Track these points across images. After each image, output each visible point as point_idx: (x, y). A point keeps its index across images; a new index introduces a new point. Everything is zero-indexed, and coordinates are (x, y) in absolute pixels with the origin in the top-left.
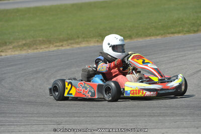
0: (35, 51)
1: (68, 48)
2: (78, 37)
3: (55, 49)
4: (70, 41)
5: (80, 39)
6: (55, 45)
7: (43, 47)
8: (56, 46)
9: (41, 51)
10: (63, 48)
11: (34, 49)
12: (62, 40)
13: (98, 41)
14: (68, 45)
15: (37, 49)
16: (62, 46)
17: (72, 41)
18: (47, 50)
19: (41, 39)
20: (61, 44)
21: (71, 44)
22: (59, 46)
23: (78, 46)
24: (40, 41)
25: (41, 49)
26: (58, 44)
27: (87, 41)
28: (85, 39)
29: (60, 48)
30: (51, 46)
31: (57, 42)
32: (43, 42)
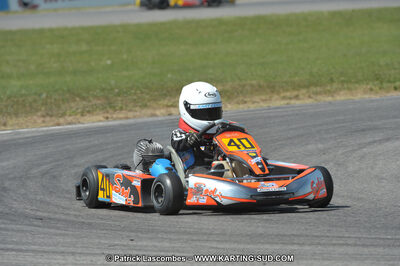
0: (241, 106)
1: (309, 101)
2: (332, 80)
3: (283, 103)
4: (313, 89)
5: (335, 86)
6: (282, 95)
7: (257, 98)
8: (284, 98)
9: (252, 107)
10: (298, 103)
11: (238, 103)
12: (297, 87)
13: (371, 90)
14: (310, 97)
15: (245, 102)
16: (297, 97)
17: (319, 89)
18: (265, 105)
19: (254, 82)
20: (295, 93)
21: (317, 93)
22: (290, 98)
23: (330, 99)
24: (252, 86)
25: (254, 102)
26: (288, 94)
27: (349, 89)
28: (345, 86)
29: (293, 102)
30: (276, 96)
31: (287, 90)
32: (258, 89)
